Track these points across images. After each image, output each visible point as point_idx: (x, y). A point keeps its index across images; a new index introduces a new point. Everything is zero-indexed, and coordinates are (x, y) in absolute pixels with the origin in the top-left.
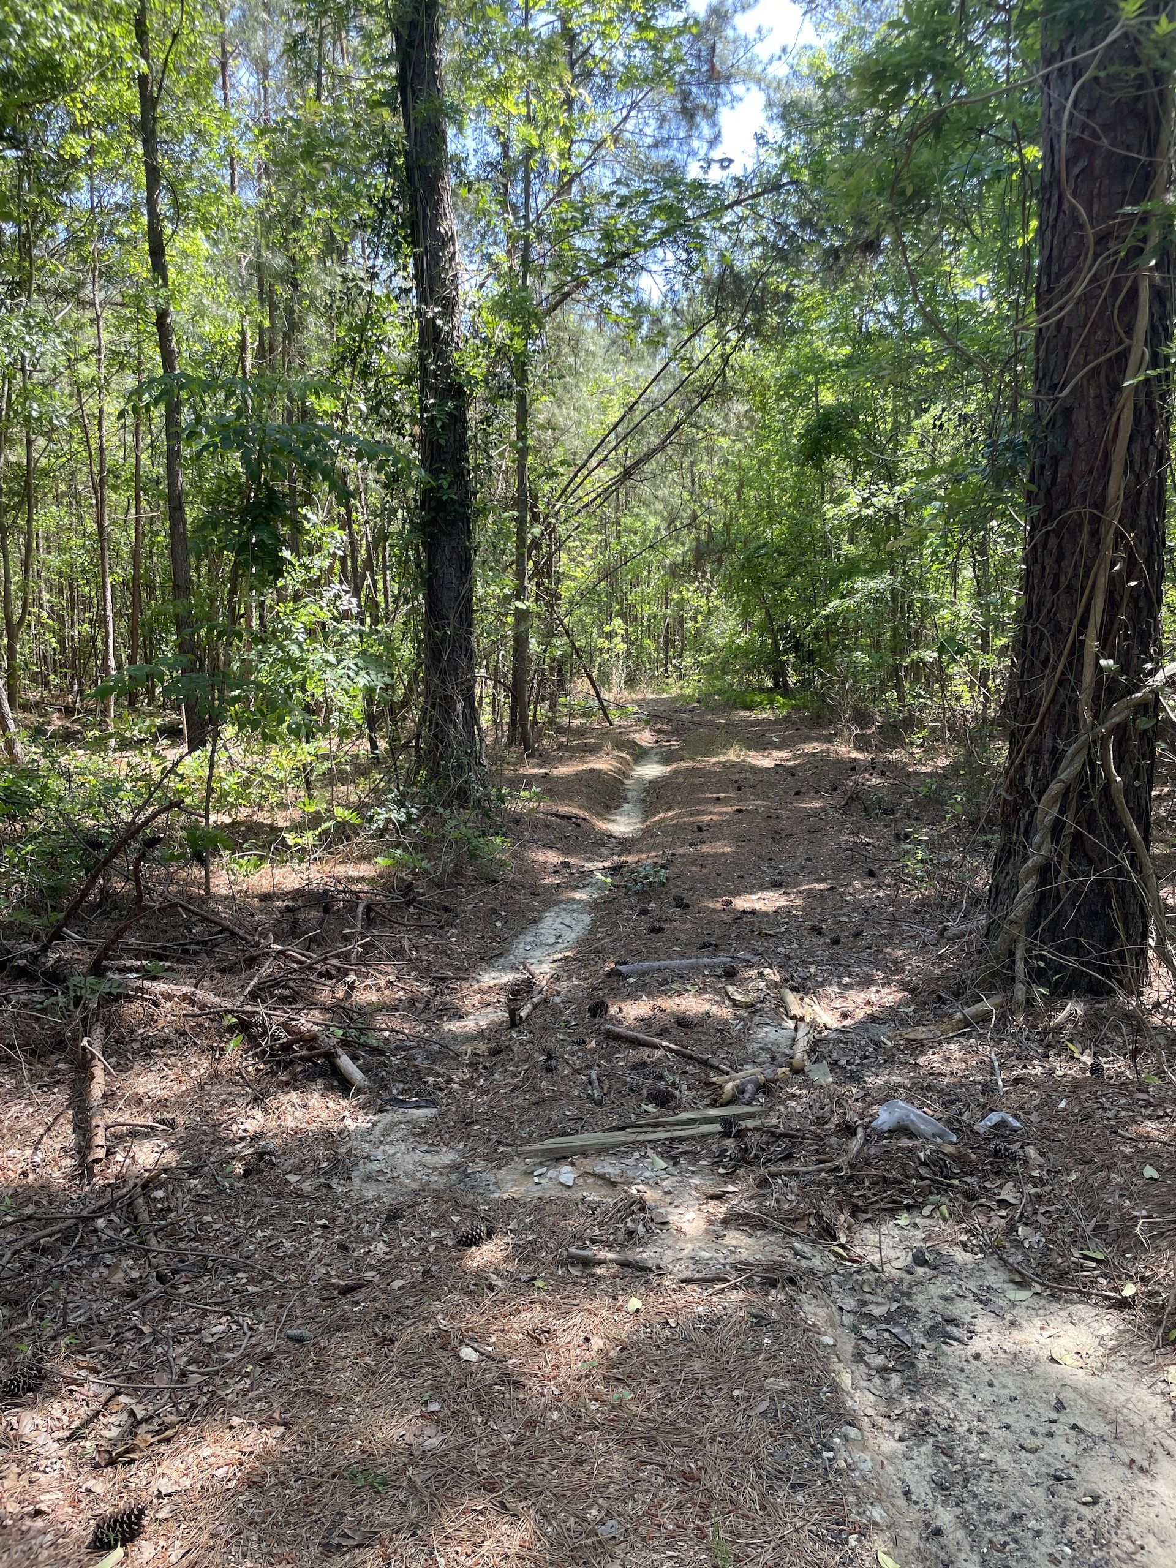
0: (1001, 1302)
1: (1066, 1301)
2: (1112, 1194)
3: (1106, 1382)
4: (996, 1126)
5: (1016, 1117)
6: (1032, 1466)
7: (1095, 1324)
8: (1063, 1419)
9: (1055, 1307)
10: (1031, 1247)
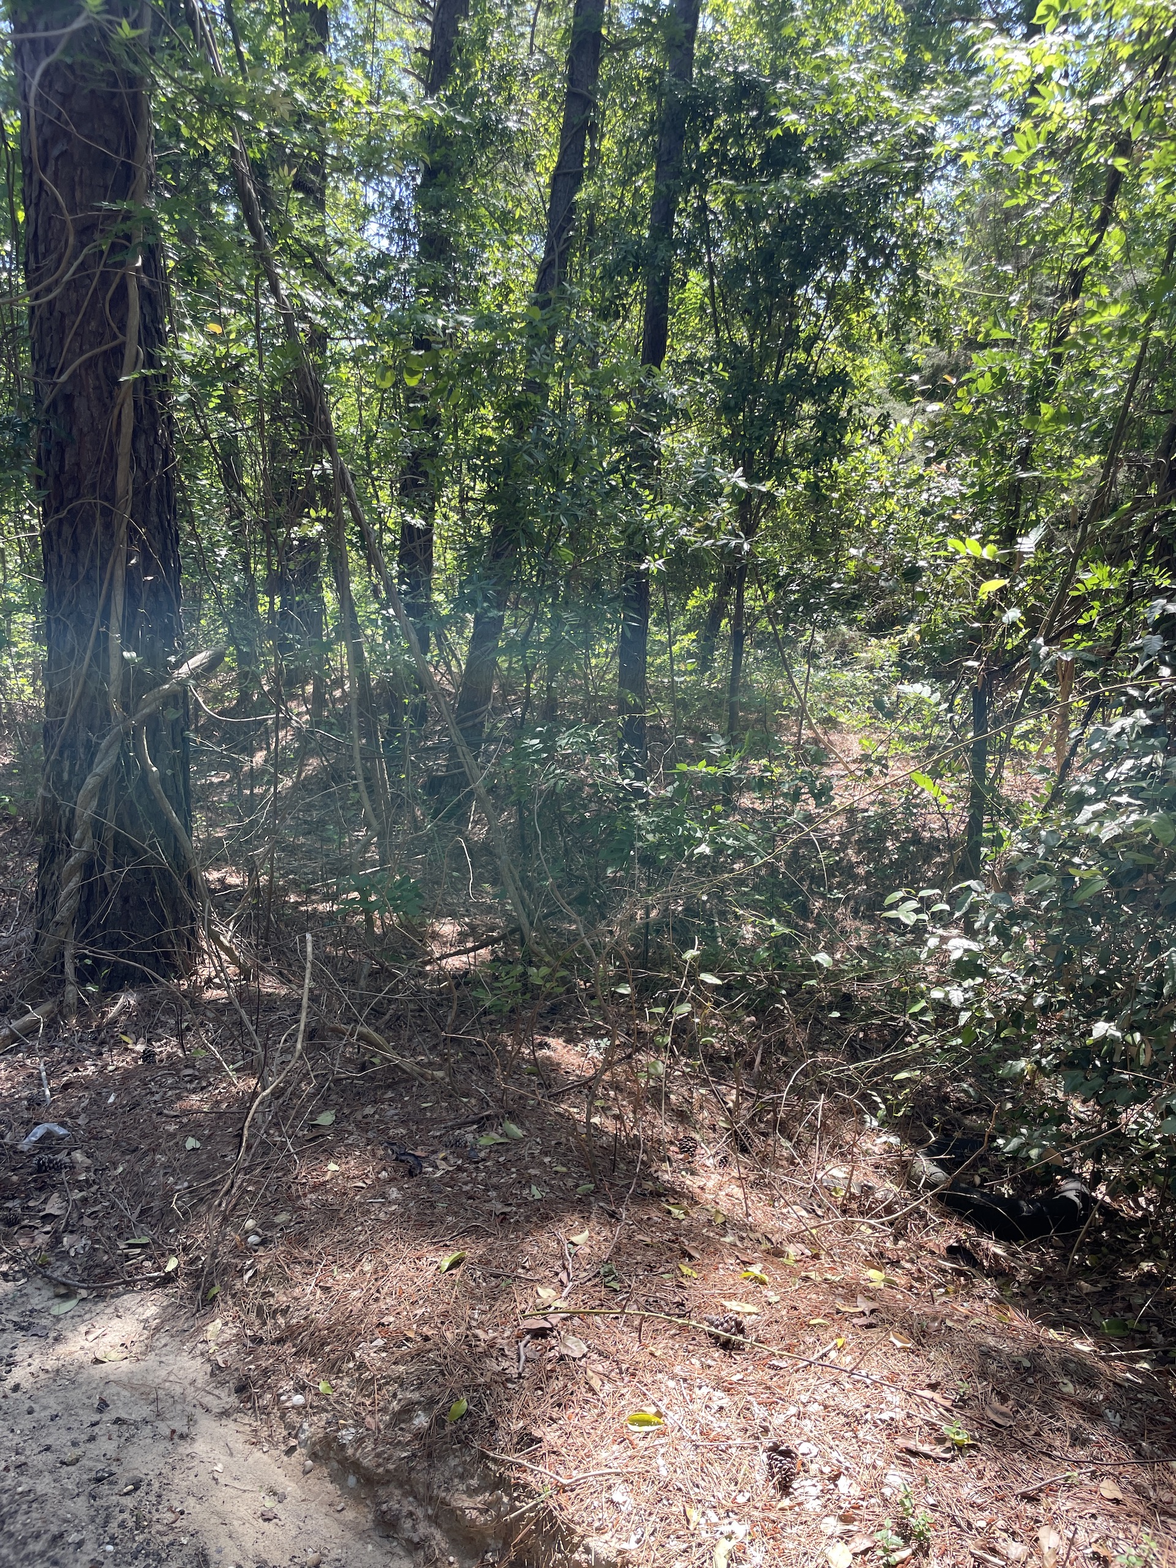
0: (44, 1322)
1: (112, 1297)
2: (155, 1176)
3: (150, 1363)
4: (41, 1140)
5: (63, 1124)
6: (71, 1477)
7: (141, 1310)
8: (106, 1417)
9: (101, 1305)
10: (77, 1253)
